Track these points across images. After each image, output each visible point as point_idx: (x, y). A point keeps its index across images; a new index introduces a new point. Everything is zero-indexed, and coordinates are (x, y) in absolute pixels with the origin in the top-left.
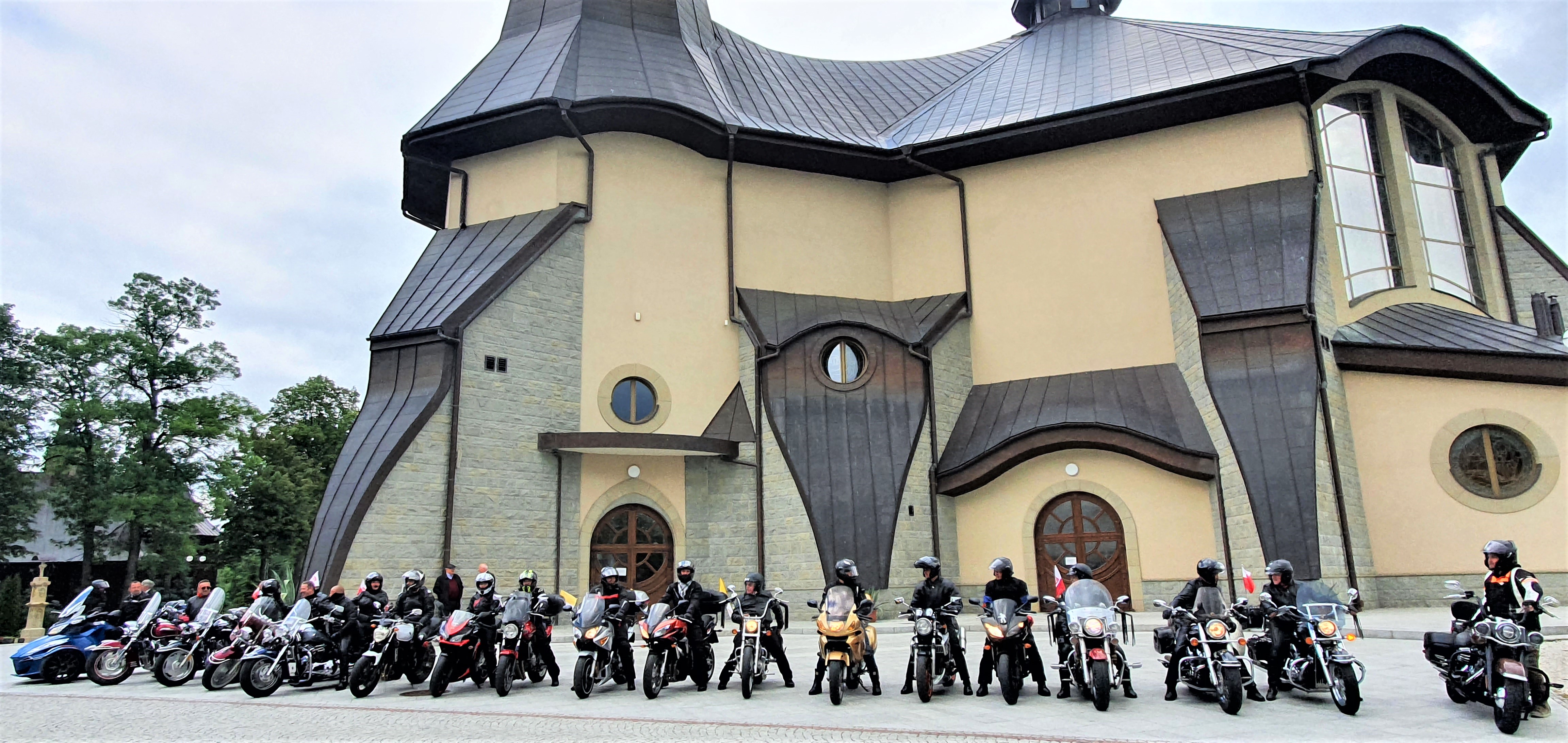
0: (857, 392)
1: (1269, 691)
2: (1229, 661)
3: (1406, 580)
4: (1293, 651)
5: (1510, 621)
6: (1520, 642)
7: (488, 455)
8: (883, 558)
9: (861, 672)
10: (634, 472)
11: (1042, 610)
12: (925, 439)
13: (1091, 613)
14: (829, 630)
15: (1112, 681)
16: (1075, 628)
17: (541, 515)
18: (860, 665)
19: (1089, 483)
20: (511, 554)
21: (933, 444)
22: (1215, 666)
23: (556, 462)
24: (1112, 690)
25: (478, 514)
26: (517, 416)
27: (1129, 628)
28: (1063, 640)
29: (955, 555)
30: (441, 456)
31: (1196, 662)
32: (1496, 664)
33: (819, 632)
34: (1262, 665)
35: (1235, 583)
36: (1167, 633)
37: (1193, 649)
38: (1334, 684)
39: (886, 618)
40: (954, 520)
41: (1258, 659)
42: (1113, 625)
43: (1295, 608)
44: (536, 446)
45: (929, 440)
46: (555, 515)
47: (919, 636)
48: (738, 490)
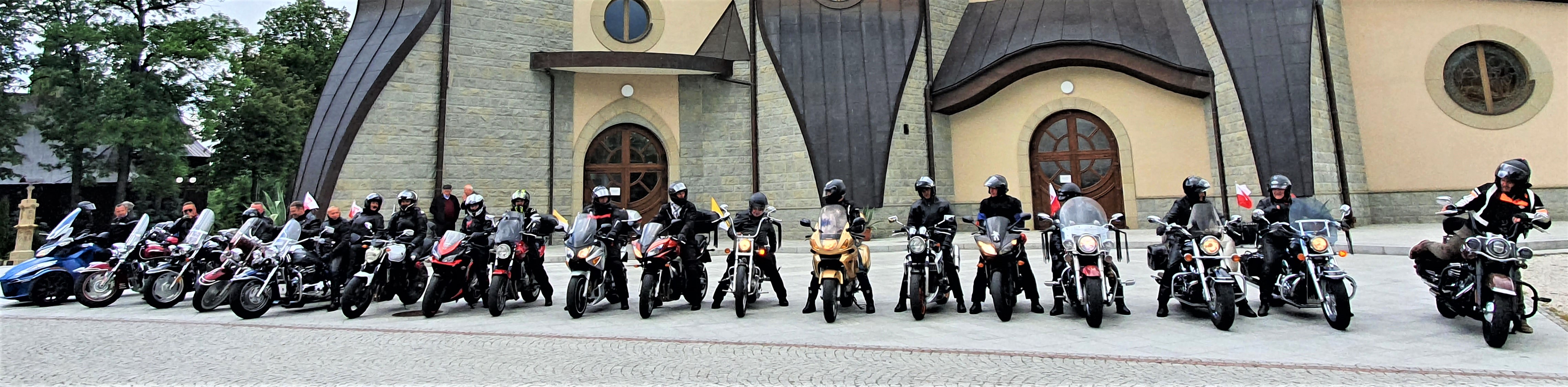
0: (852, 10)
1: (1261, 307)
2: (1221, 278)
3: (1399, 195)
4: (1285, 267)
5: (1501, 236)
6: (1510, 257)
7: (480, 75)
8: (877, 177)
9: (856, 290)
10: (628, 91)
11: (1037, 227)
12: (920, 57)
13: (1086, 230)
14: (822, 249)
15: (1105, 298)
16: (1069, 245)
17: (534, 134)
18: (854, 282)
19: (1085, 101)
20: (503, 173)
21: (929, 62)
22: (1208, 282)
23: (548, 82)
24: (1105, 306)
25: (470, 134)
26: (509, 35)
27: (1123, 245)
28: (1057, 258)
29: (950, 174)
30: (432, 75)
31: (1189, 278)
32: (1486, 280)
33: (812, 251)
34: (1254, 281)
35: (1229, 199)
36: (1161, 250)
37: (1187, 265)
38: (1325, 299)
39: (880, 236)
40: (949, 138)
41: (1250, 275)
42: (1107, 243)
43: (1288, 224)
44: (528, 65)
45: (924, 59)
46: (548, 134)
47: (913, 255)
48: (732, 108)
